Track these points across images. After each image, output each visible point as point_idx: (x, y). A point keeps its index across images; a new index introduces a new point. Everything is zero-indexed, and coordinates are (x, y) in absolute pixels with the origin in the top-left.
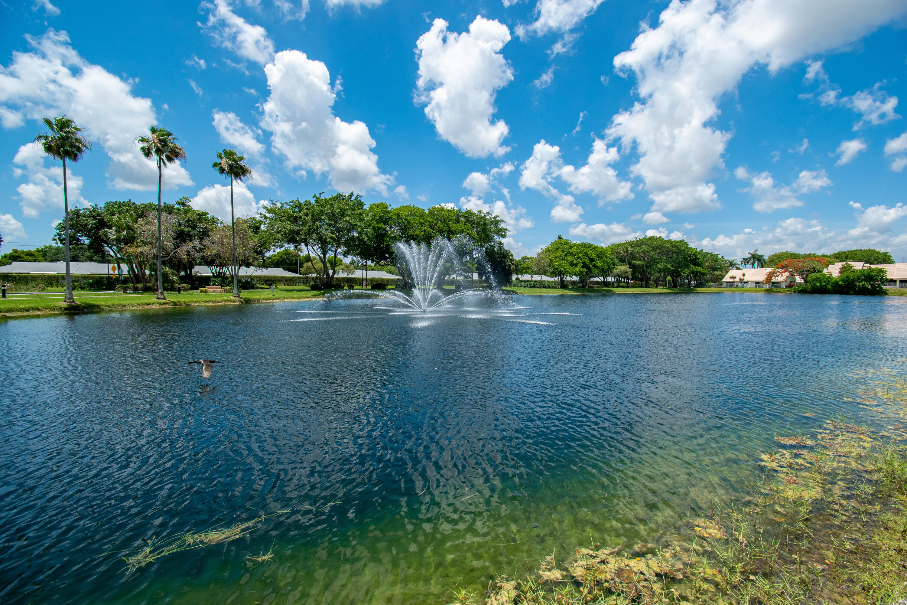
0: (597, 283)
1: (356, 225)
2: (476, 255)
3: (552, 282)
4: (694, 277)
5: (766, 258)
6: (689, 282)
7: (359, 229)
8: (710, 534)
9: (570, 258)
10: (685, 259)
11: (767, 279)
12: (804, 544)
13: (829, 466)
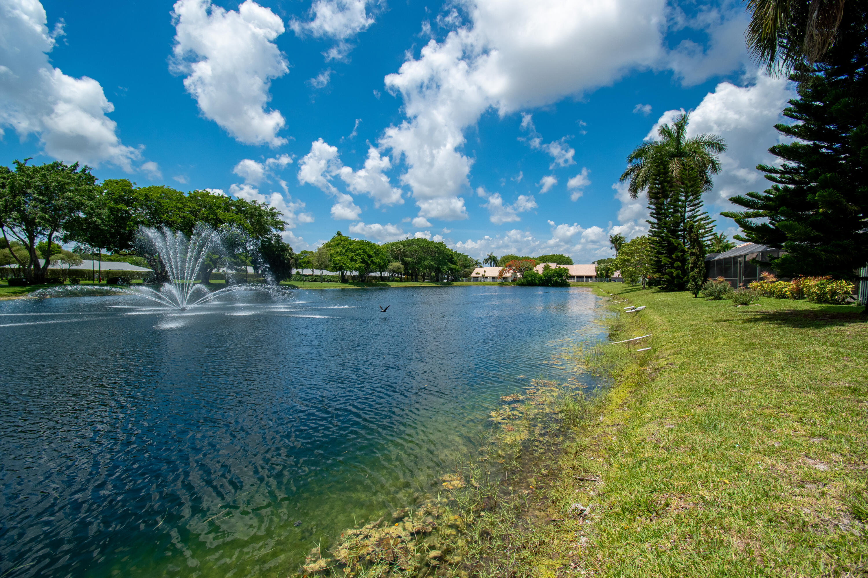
0: (375, 278)
1: (83, 204)
2: (251, 247)
3: (333, 276)
4: (451, 273)
5: (499, 259)
6: (448, 277)
7: (87, 210)
8: (453, 486)
9: (350, 255)
10: (444, 258)
11: (499, 275)
12: (517, 477)
13: (533, 413)
